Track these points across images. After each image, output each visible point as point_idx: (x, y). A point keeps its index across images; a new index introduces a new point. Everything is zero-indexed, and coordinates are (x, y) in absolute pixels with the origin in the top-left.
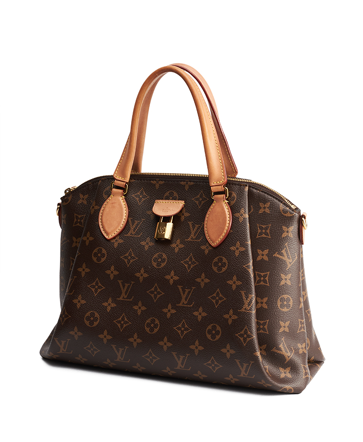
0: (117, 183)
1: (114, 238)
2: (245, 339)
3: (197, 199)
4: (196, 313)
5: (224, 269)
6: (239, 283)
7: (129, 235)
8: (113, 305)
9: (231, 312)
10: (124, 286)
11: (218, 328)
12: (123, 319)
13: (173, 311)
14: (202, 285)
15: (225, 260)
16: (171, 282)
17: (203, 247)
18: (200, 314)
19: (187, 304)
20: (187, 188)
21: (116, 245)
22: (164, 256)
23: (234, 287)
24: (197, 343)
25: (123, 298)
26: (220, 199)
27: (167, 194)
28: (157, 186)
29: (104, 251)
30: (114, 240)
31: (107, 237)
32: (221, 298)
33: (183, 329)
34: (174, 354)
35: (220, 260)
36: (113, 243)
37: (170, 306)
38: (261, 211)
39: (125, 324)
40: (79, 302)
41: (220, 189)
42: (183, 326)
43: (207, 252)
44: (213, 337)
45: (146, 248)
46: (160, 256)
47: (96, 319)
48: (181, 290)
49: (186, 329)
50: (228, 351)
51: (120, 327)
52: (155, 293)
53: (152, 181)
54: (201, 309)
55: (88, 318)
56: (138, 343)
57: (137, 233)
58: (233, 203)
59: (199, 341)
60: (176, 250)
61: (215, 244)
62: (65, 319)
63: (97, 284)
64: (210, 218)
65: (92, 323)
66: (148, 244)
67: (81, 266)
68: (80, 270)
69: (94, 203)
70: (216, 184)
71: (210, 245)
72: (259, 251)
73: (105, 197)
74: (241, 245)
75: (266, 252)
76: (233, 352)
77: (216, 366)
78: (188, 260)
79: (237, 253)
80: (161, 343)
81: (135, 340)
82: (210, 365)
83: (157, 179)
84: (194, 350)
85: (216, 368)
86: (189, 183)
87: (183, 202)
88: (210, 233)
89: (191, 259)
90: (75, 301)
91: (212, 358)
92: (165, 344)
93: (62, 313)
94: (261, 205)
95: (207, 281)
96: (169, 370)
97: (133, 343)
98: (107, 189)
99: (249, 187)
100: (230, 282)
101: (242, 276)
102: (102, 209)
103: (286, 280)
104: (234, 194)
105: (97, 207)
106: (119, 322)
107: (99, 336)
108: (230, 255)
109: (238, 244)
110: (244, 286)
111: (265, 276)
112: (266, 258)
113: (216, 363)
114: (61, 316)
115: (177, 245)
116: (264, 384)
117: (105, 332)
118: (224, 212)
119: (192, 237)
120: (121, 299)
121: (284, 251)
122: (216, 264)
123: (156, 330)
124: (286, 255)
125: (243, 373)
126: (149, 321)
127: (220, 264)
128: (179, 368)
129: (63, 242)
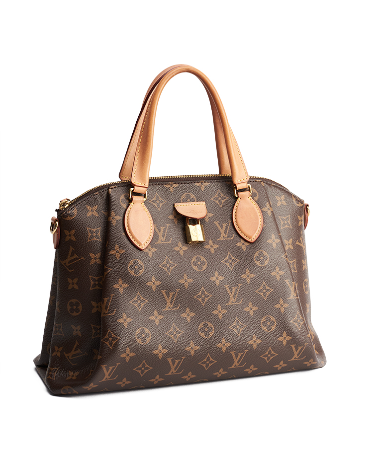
0: (137, 189)
1: (147, 248)
2: (299, 324)
3: (216, 199)
4: (247, 309)
5: (266, 263)
6: (282, 273)
7: (159, 242)
8: (161, 317)
9: (281, 301)
10: (168, 296)
11: (272, 319)
12: (175, 330)
13: (224, 311)
14: (249, 281)
15: (265, 254)
16: (217, 282)
17: (238, 244)
18: (251, 309)
19: (236, 302)
20: (203, 189)
21: (151, 255)
22: (203, 259)
24: (254, 337)
25: (169, 308)
26: (245, 196)
27: (184, 196)
28: (172, 190)
31: (140, 247)
32: (268, 291)
33: (238, 327)
34: (233, 353)
35: (261, 254)
36: (147, 253)
37: (219, 307)
39: (178, 334)
40: (125, 320)
41: (245, 186)
42: (237, 323)
43: (244, 248)
44: (269, 328)
45: (182, 253)
46: (198, 259)
47: (147, 335)
48: (228, 289)
49: (241, 326)
50: (284, 339)
51: (173, 338)
52: (203, 296)
53: (165, 185)
54: (250, 305)
55: (139, 336)
56: (195, 351)
57: (167, 240)
58: (256, 198)
59: (256, 335)
60: (212, 251)
61: (253, 240)
62: (114, 342)
63: (139, 298)
64: (239, 215)
65: (144, 340)
66: (182, 248)
67: (117, 283)
68: (116, 286)
69: (113, 214)
70: (240, 181)
71: (246, 241)
72: (286, 242)
73: (124, 205)
74: (276, 238)
75: (291, 241)
76: (289, 338)
77: (272, 355)
78: (227, 258)
79: (274, 246)
80: (220, 345)
81: (192, 348)
82: (266, 356)
83: (170, 183)
84: (252, 345)
85: (271, 358)
86: (204, 183)
87: (204, 203)
88: (244, 229)
89: (230, 257)
90: (121, 321)
91: (270, 348)
92: (224, 345)
93: (107, 336)
94: (277, 198)
95: (252, 276)
96: (220, 372)
97: (190, 351)
98: (122, 197)
99: (264, 182)
100: (274, 274)
101: (283, 266)
102: (126, 218)
103: (305, 265)
104: (254, 191)
105: (118, 218)
106: (171, 333)
107: (154, 352)
108: (268, 248)
109: (273, 236)
110: (286, 275)
111: (293, 263)
112: (291, 247)
113: (273, 352)
114: (106, 340)
115: (211, 246)
116: (309, 363)
117: (160, 347)
118: (253, 208)
119: (223, 236)
120: (167, 309)
121: (301, 239)
122: (257, 258)
123: (211, 334)
124: (302, 243)
125: (296, 357)
126: (201, 326)
127: (261, 258)
128: (233, 367)
129: (70, 261)
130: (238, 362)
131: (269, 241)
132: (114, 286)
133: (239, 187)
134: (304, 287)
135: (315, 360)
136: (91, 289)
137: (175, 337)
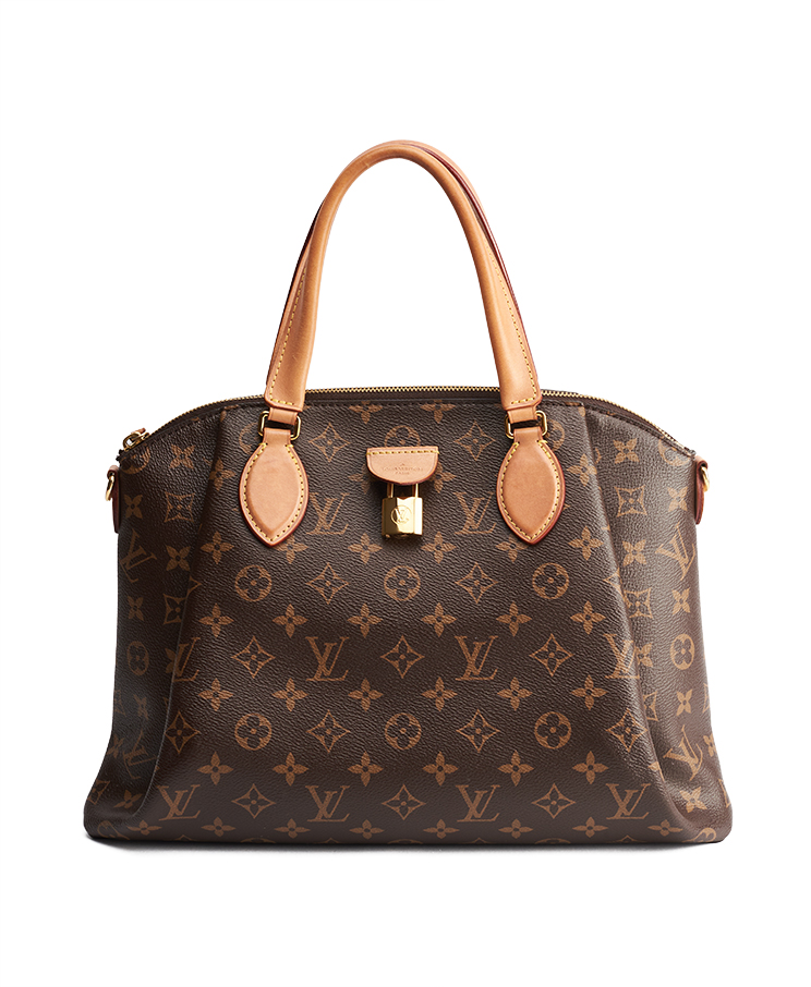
0: (275, 414)
1: (284, 541)
2: (628, 738)
3: (468, 442)
4: (505, 694)
5: (561, 591)
6: (599, 617)
7: (317, 531)
8: (300, 695)
9: (589, 681)
10: (322, 651)
11: (563, 720)
12: (329, 724)
13: (450, 694)
14: (514, 630)
15: (561, 571)
16: (439, 628)
17: (503, 546)
18: (515, 694)
19: (481, 675)
20: (438, 417)
21: (290, 557)
22: (412, 573)
23: (588, 628)
24: (516, 758)
25: (323, 676)
26: (531, 436)
27: (392, 433)
28: (366, 418)
29: (264, 573)
30: (284, 548)
31: (267, 540)
32: (559, 655)
33: (478, 731)
34: (462, 788)
35: (551, 571)
36: (284, 553)
37: (440, 684)
38: (619, 459)
39: (336, 735)
40: (216, 695)
41: (530, 414)
42: (479, 723)
43: (513, 555)
44: (553, 740)
45: (365, 557)
46: (402, 574)
47: (264, 732)
48: (463, 645)
49: (486, 731)
50: (590, 768)
51: (323, 743)
52: (402, 657)
53: (351, 407)
54: (515, 684)
55: (244, 732)
56: (372, 775)
57: (336, 527)
58: (558, 444)
59: (520, 754)
60: (439, 557)
61: (533, 537)
62: (186, 739)
63: (254, 650)
64: (511, 480)
66: (366, 548)
67: (209, 614)
68: (207, 621)
69: (220, 465)
70: (518, 405)
71: (520, 539)
72: (627, 546)
73: (246, 448)
74: (594, 535)
75: (641, 545)
76: (601, 768)
77: (562, 803)
78: (469, 576)
79: (587, 555)
80: (430, 768)
81: (366, 769)
82: (546, 803)
83: (363, 402)
84: (509, 775)
85: (561, 808)
86: (442, 406)
87: (435, 450)
88: (518, 513)
89: (477, 574)
90: (206, 695)
91: (554, 786)
92: (440, 769)
93: (173, 726)
94: (618, 445)
95: (525, 619)
96: (441, 828)
97: (359, 775)
98: (246, 430)
99: (587, 407)
100: (577, 618)
101: (604, 603)
102: (245, 476)
103: (681, 602)
104: (557, 426)
105: (229, 474)
106: (321, 732)
107: (275, 769)
108: (571, 558)
109: (586, 533)
110: (610, 623)
111: (643, 597)
112: (641, 559)
113: (561, 797)
114: (172, 733)
115: (438, 547)
116: (664, 829)
117: (290, 759)
118: (544, 466)
119: (470, 525)
120: (317, 678)
121: (673, 542)
122: (541, 581)
123: (413, 741)
124: (677, 550)
125: (622, 812)
126: (392, 721)
127: (551, 580)
128: (468, 819)
129: (133, 561)
130: (479, 810)
131: (576, 543)
132: (202, 621)
133: (514, 416)
134: (673, 654)
135: (674, 824)
136: (166, 622)
137: (328, 740)
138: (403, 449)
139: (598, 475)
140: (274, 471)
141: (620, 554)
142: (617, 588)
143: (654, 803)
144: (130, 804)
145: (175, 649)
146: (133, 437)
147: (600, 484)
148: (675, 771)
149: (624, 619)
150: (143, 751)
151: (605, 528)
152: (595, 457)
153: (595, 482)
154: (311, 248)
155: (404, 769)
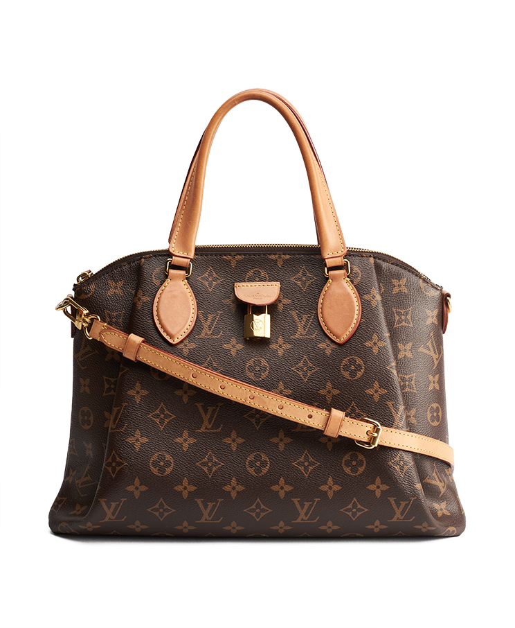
0: (176, 260)
1: (182, 341)
2: (402, 468)
3: (299, 279)
4: (323, 440)
5: (359, 374)
6: (384, 391)
7: (203, 335)
8: (192, 441)
10: (206, 412)
11: (361, 457)
12: (210, 459)
13: (288, 440)
14: (329, 399)
15: (359, 361)
17: (321, 346)
18: (330, 440)
20: (280, 264)
21: (185, 352)
22: (264, 362)
23: (376, 397)
24: (330, 480)
25: (206, 428)
26: (339, 276)
27: (250, 273)
28: (233, 263)
30: (182, 345)
31: (171, 341)
32: (358, 416)
33: (306, 464)
34: (296, 501)
35: (353, 362)
36: (181, 349)
37: (281, 434)
38: (395, 291)
39: (215, 466)
40: (137, 440)
41: (339, 261)
42: (306, 459)
43: (328, 352)
44: (354, 469)
45: (233, 353)
46: (258, 363)
47: (168, 464)
49: (311, 464)
50: (377, 488)
51: (206, 471)
52: (258, 416)
53: (224, 257)
55: (156, 464)
56: (238, 492)
57: (215, 333)
58: (357, 281)
59: (333, 478)
60: (281, 352)
61: (342, 340)
62: (118, 468)
63: (162, 411)
64: (327, 303)
65: (162, 470)
66: (234, 346)
67: (133, 388)
68: (131, 393)
69: (140, 293)
70: (332, 255)
71: (333, 341)
72: (400, 346)
73: (157, 282)
74: (380, 339)
75: (409, 346)
76: (385, 487)
77: (360, 510)
78: (300, 364)
79: (375, 350)
80: (275, 488)
81: (234, 488)
82: (349, 510)
83: (232, 253)
84: (326, 492)
85: (359, 514)
86: (282, 256)
87: (278, 284)
88: (331, 325)
89: (305, 364)
90: (131, 440)
91: (355, 499)
92: (282, 488)
93: (110, 460)
94: (395, 282)
95: (336, 392)
96: (282, 527)
97: (230, 492)
98: (157, 271)
99: (375, 258)
100: (370, 391)
101: (386, 382)
102: (156, 300)
103: (434, 382)
104: (356, 269)
105: (146, 299)
106: (205, 464)
107: (176, 488)
108: (366, 353)
109: (375, 337)
110: (391, 396)
111: (411, 379)
112: (409, 355)
113: (359, 506)
114: (109, 464)
115: (280, 346)
116: (424, 528)
117: (185, 481)
118: (348, 294)
119: (301, 332)
120: (203, 430)
121: (429, 344)
122: (347, 368)
123: (265, 470)
124: (432, 350)
125: (398, 516)
126: (251, 458)
127: (353, 367)
128: (299, 520)
129: (84, 355)
130: (306, 515)
131: (369, 344)
132: (129, 392)
133: (329, 263)
134: (429, 415)
135: (430, 524)
136: (104, 394)
137: (210, 469)
138: (257, 284)
139: (382, 301)
140: (175, 297)
141: (396, 351)
142: (395, 372)
143: (417, 510)
144: (80, 512)
145: (110, 411)
146: (83, 275)
147: (383, 306)
148: (431, 491)
149: (399, 392)
150: (88, 478)
151: (387, 335)
152: (380, 290)
153: (380, 305)
154: (199, 154)
155: (258, 488)
